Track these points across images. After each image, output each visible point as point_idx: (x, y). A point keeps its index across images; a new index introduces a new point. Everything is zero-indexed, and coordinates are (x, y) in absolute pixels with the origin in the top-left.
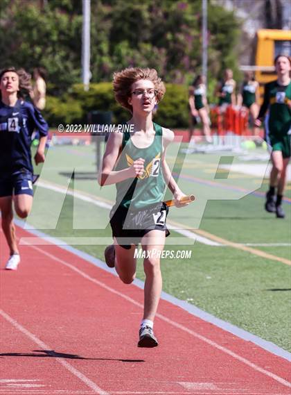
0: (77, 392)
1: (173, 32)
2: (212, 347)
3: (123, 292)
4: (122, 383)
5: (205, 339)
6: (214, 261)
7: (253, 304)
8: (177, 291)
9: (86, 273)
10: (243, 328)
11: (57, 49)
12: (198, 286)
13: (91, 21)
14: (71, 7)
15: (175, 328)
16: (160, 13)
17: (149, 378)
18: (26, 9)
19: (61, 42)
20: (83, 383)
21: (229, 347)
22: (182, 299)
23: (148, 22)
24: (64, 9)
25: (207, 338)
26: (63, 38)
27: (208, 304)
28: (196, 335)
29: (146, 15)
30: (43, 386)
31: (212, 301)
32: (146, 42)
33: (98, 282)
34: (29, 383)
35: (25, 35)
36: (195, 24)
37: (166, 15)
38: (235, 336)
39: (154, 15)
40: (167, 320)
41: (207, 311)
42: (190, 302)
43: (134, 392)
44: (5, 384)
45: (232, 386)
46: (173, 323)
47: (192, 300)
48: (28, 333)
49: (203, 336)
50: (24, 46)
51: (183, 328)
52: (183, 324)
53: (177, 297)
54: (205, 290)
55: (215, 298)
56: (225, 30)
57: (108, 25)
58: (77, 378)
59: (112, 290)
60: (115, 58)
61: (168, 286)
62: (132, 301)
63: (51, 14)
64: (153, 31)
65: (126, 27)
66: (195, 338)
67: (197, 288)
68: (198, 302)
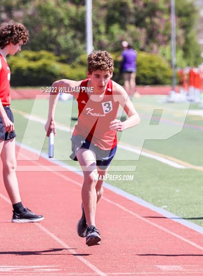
0: (84, 274)
1: (151, 18)
2: (180, 240)
4: (116, 267)
5: (175, 235)
6: (182, 179)
8: (155, 201)
11: (69, 30)
13: (93, 9)
15: (155, 227)
16: (141, 4)
17: (135, 263)
20: (88, 268)
21: (192, 240)
22: (159, 206)
23: (132, 11)
24: (73, 1)
25: (177, 234)
26: (73, 23)
27: (177, 209)
28: (169, 232)
29: (131, 5)
30: (60, 270)
31: (180, 208)
32: (131, 23)
34: (50, 268)
35: (45, 20)
36: (166, 10)
37: (145, 5)
38: (197, 232)
39: (137, 5)
42: (165, 208)
43: (124, 273)
44: (32, 269)
45: (195, 268)
47: (166, 207)
48: (49, 233)
52: (160, 225)
53: (155, 205)
54: (175, 200)
55: (182, 205)
56: (188, 14)
57: (104, 13)
58: (84, 264)
59: (109, 201)
61: (148, 197)
62: (123, 208)
63: (64, 5)
64: (137, 16)
65: (117, 14)
66: (168, 234)
67: (170, 198)
68: (170, 208)
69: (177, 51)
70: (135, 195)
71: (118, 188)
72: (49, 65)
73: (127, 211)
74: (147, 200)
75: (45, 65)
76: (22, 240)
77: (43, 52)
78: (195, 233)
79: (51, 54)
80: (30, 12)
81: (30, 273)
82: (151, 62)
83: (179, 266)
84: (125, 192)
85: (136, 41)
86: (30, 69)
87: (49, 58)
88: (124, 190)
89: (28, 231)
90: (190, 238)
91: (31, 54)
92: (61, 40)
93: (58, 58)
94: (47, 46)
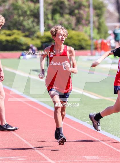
0: (41, 161)
1: (78, 10)
4: (60, 157)
6: (97, 105)
7: (114, 123)
8: (82, 118)
9: (44, 111)
10: (110, 133)
13: (44, 5)
15: (82, 134)
16: (72, 2)
17: (71, 155)
19: (31, 15)
20: (43, 158)
22: (84, 121)
23: (67, 6)
26: (32, 13)
29: (67, 3)
30: (27, 159)
32: (67, 14)
33: (49, 115)
34: (21, 158)
35: (16, 12)
36: (87, 6)
37: (75, 3)
38: (107, 136)
39: (70, 3)
40: (78, 130)
42: (87, 122)
43: (65, 161)
44: (11, 159)
45: (106, 158)
46: (81, 132)
47: (88, 121)
48: (20, 137)
49: (93, 137)
50: (16, 17)
52: (85, 132)
53: (82, 121)
56: (100, 9)
57: (51, 7)
58: (41, 155)
60: (54, 21)
61: (78, 116)
63: (27, 3)
64: (70, 9)
65: (58, 8)
69: (94, 30)
70: (70, 115)
72: (18, 38)
73: (66, 124)
74: (77, 118)
75: (16, 38)
76: (4, 141)
77: (15, 31)
78: (106, 137)
79: (20, 32)
80: (7, 7)
81: (9, 161)
82: (78, 36)
83: (97, 157)
85: (69, 24)
86: (7, 41)
87: (18, 34)
89: (8, 136)
91: (8, 32)
92: (25, 23)
93: (24, 34)
94: (17, 27)
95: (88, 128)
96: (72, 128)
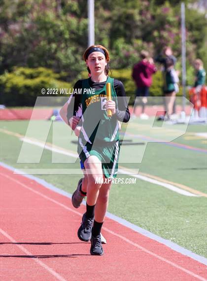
1: (159, 32)
2: (189, 275)
3: (121, 234)
5: (184, 270)
6: (192, 208)
11: (69, 45)
12: (179, 228)
13: (95, 22)
14: (78, 12)
15: (162, 261)
16: (149, 16)
18: (44, 14)
19: (72, 40)
21: (203, 275)
22: (166, 238)
23: (139, 23)
24: (74, 14)
25: (186, 269)
26: (73, 36)
27: (187, 242)
28: (177, 266)
29: (137, 18)
31: (190, 240)
32: (137, 38)
35: (44, 34)
36: (176, 24)
37: (153, 17)
39: (143, 18)
41: (186, 247)
42: (173, 241)
46: (160, 258)
47: (174, 239)
49: (183, 267)
50: (43, 43)
51: (167, 261)
52: (167, 259)
53: (162, 237)
54: (185, 231)
55: (192, 237)
56: (199, 29)
57: (108, 26)
59: (112, 233)
60: (114, 52)
61: (156, 228)
62: (128, 240)
63: (63, 18)
64: (143, 29)
65: (122, 27)
66: (176, 269)
67: (178, 230)
68: (179, 241)
69: (187, 69)
70: (141, 226)
71: (123, 218)
72: (47, 83)
73: (133, 243)
74: (153, 232)
75: (43, 82)
76: (17, 275)
77: (41, 69)
79: (50, 71)
80: (27, 25)
82: (159, 79)
84: (130, 223)
86: (27, 87)
87: (48, 75)
88: (128, 220)
89: (24, 265)
90: (200, 273)
91: (28, 71)
92: (61, 55)
93: (57, 76)
94: (46, 62)
95: (172, 251)
96: (143, 251)
